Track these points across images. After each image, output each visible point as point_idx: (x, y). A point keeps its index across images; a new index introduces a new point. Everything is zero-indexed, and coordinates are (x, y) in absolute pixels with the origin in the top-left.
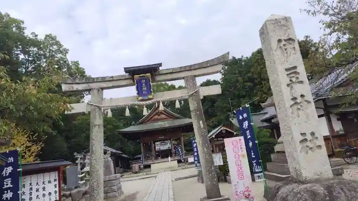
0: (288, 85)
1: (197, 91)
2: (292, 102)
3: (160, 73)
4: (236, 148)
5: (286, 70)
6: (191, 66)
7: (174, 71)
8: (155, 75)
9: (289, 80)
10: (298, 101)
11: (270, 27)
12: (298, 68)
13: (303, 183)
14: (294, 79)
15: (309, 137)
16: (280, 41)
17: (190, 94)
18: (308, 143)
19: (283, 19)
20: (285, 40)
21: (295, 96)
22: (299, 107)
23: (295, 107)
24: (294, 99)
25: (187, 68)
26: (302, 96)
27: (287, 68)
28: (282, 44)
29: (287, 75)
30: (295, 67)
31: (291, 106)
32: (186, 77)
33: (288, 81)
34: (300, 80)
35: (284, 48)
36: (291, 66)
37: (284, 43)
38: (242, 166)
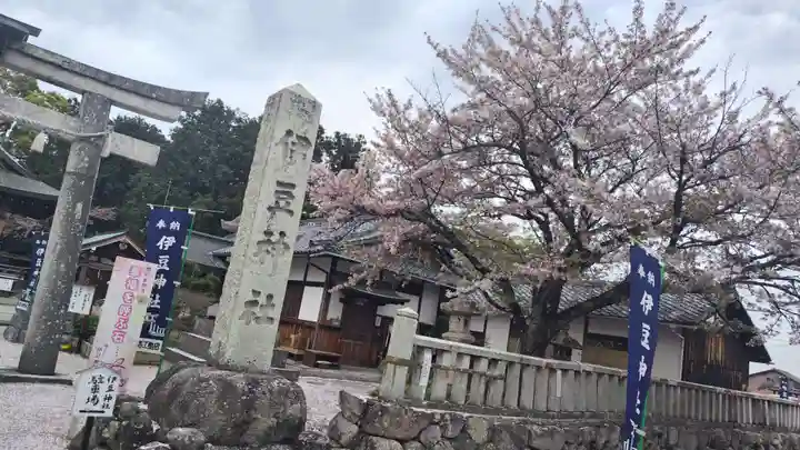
0: (270, 209)
1: (101, 136)
2: (262, 237)
3: (26, 50)
4: (133, 281)
5: (280, 184)
6: (112, 76)
7: (66, 66)
8: (10, 49)
9: (274, 200)
10: (273, 239)
11: (286, 103)
12: (297, 189)
13: (220, 367)
14: (282, 203)
15: (262, 300)
16: (289, 133)
17: (82, 134)
18: (257, 310)
19: (309, 102)
20: (297, 136)
21: (272, 228)
22: (270, 249)
23: (265, 247)
24: (268, 233)
25: (103, 77)
26: (282, 234)
27: (280, 179)
28: (291, 140)
29: (277, 192)
30: (293, 186)
31: (259, 243)
32: (90, 93)
33: (272, 201)
34: (291, 208)
35: (290, 146)
36: (287, 181)
37: (293, 139)
38: (131, 318)
